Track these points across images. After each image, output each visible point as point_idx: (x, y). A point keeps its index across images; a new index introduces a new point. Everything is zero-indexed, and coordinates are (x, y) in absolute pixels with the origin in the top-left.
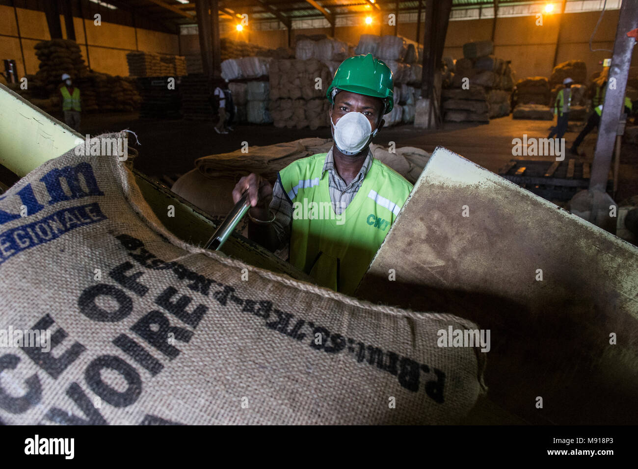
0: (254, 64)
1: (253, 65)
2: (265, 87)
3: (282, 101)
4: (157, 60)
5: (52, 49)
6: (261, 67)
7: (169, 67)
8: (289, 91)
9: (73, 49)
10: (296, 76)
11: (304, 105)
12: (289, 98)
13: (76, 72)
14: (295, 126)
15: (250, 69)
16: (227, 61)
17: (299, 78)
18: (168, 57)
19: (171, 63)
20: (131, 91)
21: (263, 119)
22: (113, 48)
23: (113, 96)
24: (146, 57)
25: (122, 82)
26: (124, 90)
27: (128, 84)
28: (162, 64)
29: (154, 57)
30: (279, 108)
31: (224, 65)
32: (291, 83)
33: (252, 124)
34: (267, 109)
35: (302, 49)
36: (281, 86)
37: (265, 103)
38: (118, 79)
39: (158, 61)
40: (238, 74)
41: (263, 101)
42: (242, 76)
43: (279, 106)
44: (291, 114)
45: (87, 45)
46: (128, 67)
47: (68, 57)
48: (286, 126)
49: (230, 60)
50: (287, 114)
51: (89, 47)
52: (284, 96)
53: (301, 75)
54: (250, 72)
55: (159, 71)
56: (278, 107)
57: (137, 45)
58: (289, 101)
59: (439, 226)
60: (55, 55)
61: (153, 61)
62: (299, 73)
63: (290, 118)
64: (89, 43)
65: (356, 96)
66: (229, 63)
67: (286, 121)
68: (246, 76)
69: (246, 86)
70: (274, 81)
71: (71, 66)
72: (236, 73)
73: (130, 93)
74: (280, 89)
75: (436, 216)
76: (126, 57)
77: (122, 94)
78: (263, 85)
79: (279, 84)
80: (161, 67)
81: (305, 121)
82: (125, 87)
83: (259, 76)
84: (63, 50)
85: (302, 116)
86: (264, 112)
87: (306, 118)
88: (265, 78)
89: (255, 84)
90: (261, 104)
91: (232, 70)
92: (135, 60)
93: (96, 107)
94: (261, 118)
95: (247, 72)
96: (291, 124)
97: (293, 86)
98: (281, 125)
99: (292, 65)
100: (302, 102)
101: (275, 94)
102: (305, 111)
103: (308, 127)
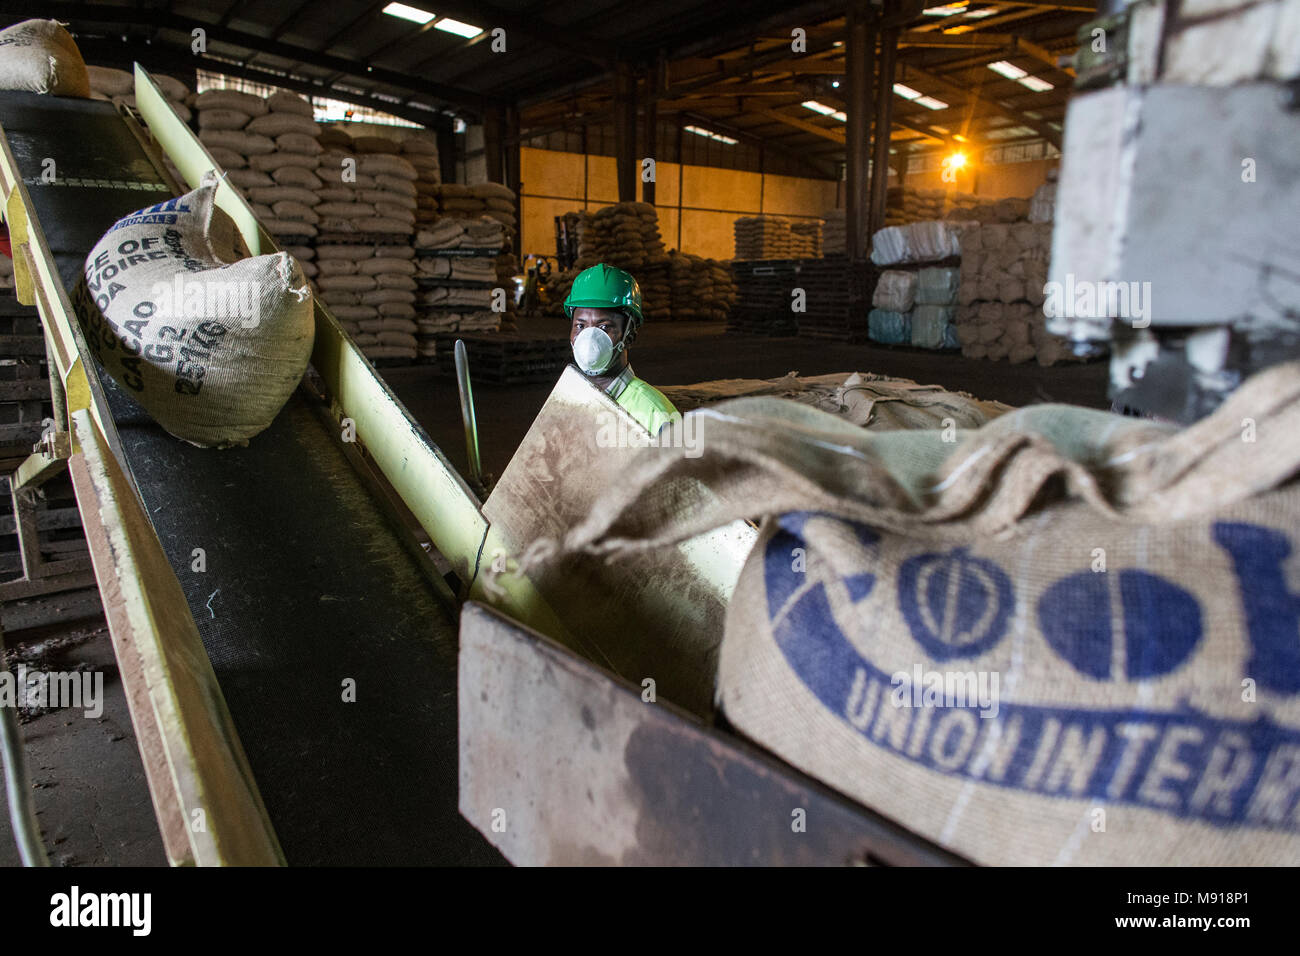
0: (936, 236)
1: (932, 238)
2: (953, 279)
3: (984, 305)
4: (786, 229)
5: (617, 218)
6: (948, 239)
7: (803, 241)
8: (998, 286)
9: (646, 217)
10: (1017, 256)
11: (1028, 314)
12: (997, 301)
13: (646, 254)
14: (1006, 358)
15: (926, 245)
16: (885, 230)
17: (1021, 260)
18: (807, 222)
19: (810, 233)
20: (727, 284)
21: (942, 340)
22: (721, 211)
23: (697, 293)
24: (765, 224)
25: (716, 269)
26: (716, 283)
27: (723, 273)
28: (794, 235)
29: (779, 225)
30: (975, 320)
31: (879, 237)
32: (1005, 270)
33: (920, 349)
34: (952, 321)
35: (1045, 201)
36: (983, 277)
37: (950, 309)
38: (710, 264)
39: (787, 232)
40: (904, 254)
41: (946, 306)
42: (910, 257)
43: (976, 316)
44: (998, 333)
45: (680, 208)
46: (735, 243)
47: (638, 231)
48: (986, 358)
49: (891, 229)
50: (989, 332)
51: (683, 211)
52: (986, 295)
53: (1026, 255)
54: (926, 251)
55: (786, 249)
56: (973, 317)
57: (762, 203)
58: (998, 306)
59: (555, 442)
60: (619, 227)
61: (778, 232)
62: (1024, 251)
63: (997, 340)
64: (684, 205)
65: (589, 310)
66: (889, 234)
67: (987, 345)
68: (917, 258)
69: (914, 276)
70: (969, 267)
71: (640, 245)
72: (900, 254)
73: (726, 287)
74: (979, 281)
75: (555, 431)
76: (733, 226)
77: (711, 290)
78: (949, 274)
79: (979, 273)
80: (789, 241)
81: (1029, 347)
82: (720, 278)
83: (943, 256)
84: (630, 219)
85: (1023, 337)
86: (945, 326)
87: (1031, 342)
88: (953, 262)
89: (933, 272)
90: (941, 311)
91: (893, 246)
92: (749, 231)
93: (668, 311)
94: (938, 339)
95: (921, 250)
96: (998, 352)
97: (1008, 276)
98: (978, 353)
99: (1010, 234)
100: (1024, 308)
101: (970, 291)
102: (1030, 327)
103: (1034, 359)
